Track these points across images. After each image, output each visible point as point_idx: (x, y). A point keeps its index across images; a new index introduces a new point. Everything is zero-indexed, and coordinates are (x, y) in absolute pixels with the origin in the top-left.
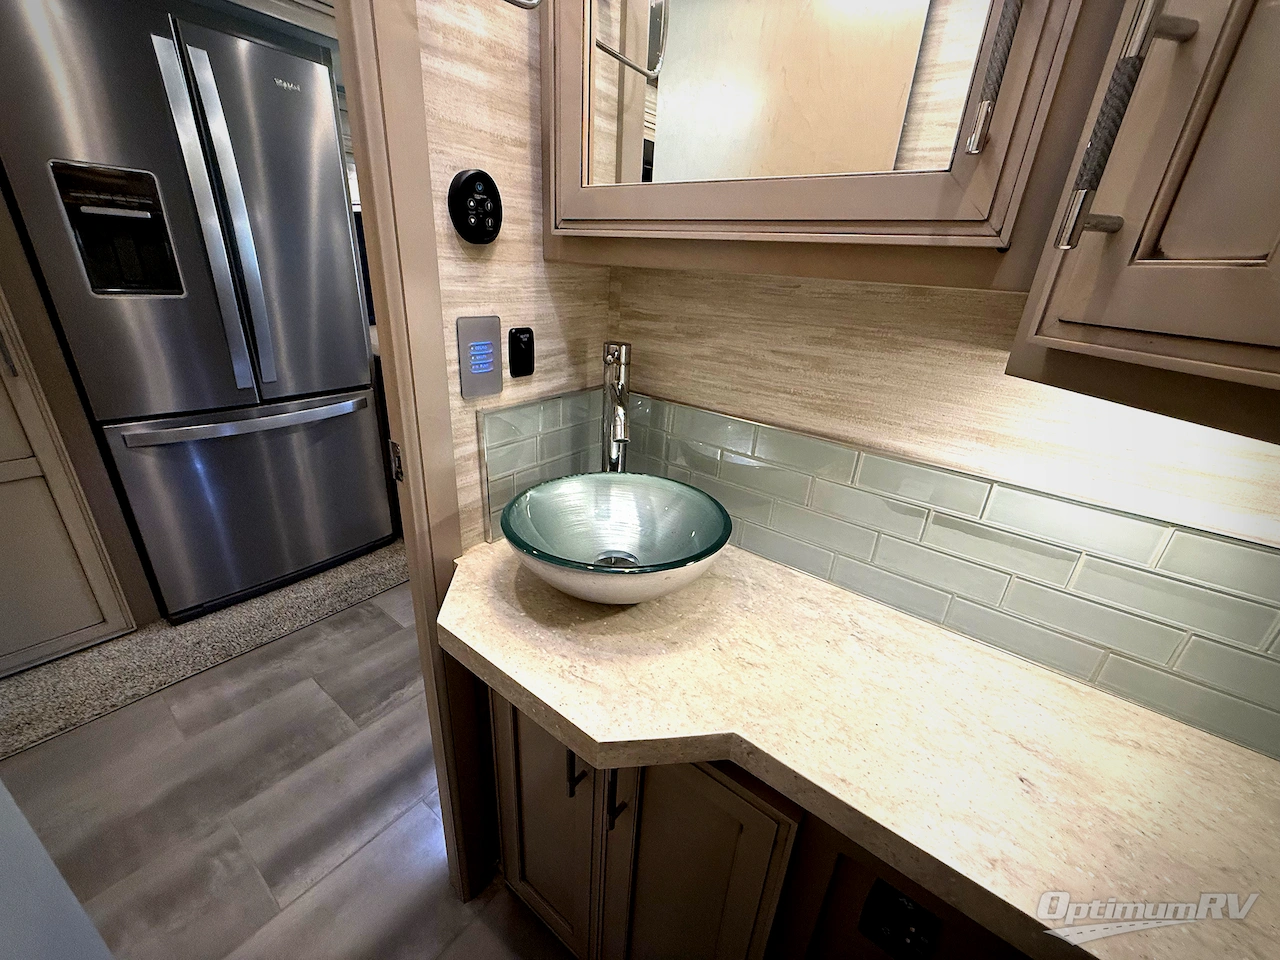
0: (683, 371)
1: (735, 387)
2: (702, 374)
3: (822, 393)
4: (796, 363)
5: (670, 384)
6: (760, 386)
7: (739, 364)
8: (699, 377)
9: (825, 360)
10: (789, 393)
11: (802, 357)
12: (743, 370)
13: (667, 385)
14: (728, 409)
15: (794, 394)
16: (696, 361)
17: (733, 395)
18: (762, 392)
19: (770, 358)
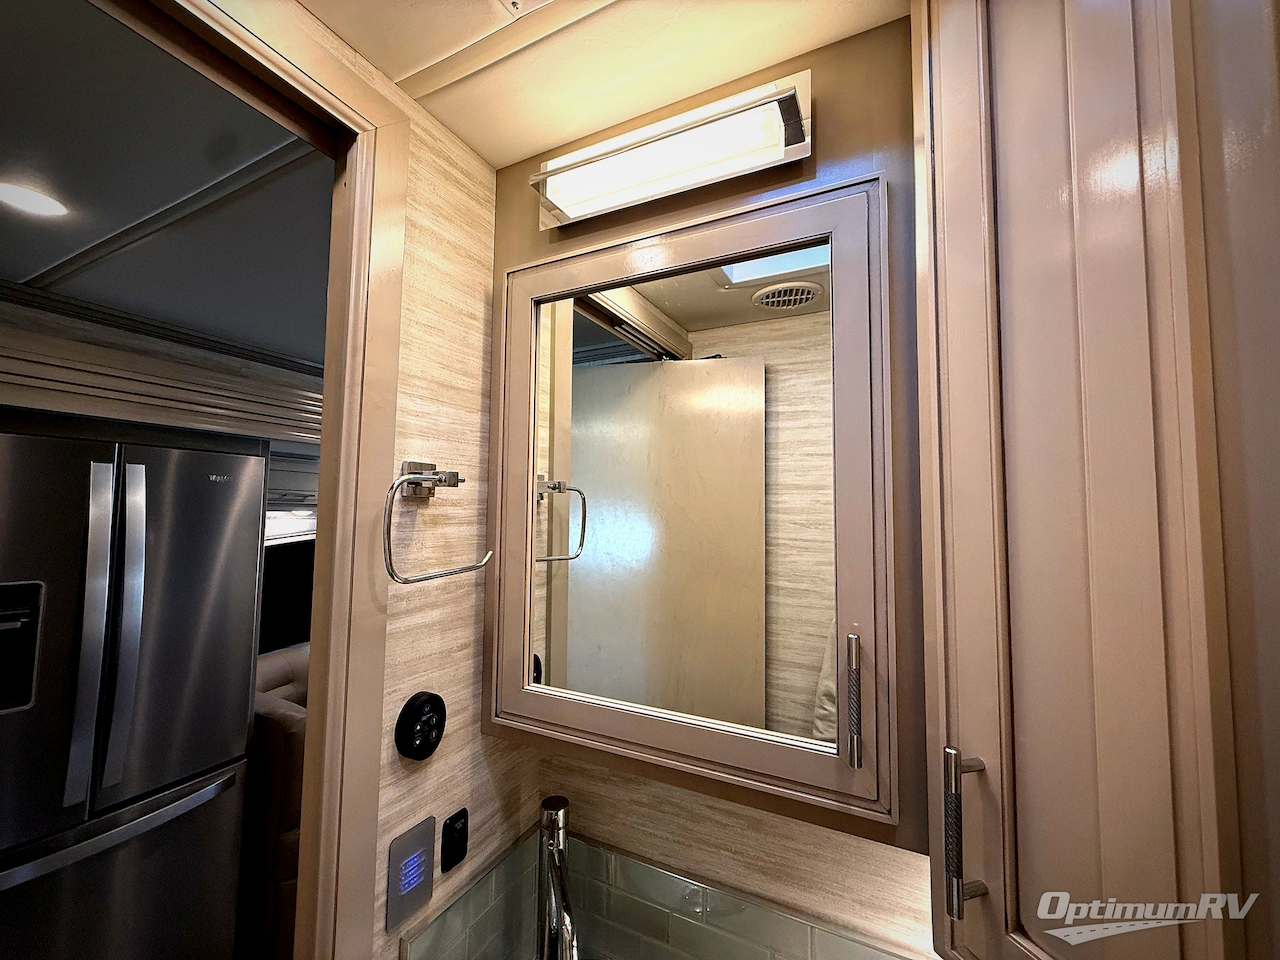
0: (621, 816)
1: (676, 839)
2: (640, 821)
3: (762, 855)
4: (732, 821)
5: (609, 828)
6: (700, 840)
7: (678, 815)
8: (638, 824)
9: (759, 821)
10: (731, 851)
11: (737, 815)
12: (682, 822)
13: (604, 830)
14: (672, 862)
15: (735, 853)
16: (634, 807)
17: (677, 847)
18: (702, 847)
19: (708, 813)
